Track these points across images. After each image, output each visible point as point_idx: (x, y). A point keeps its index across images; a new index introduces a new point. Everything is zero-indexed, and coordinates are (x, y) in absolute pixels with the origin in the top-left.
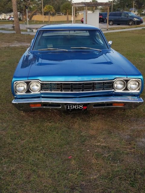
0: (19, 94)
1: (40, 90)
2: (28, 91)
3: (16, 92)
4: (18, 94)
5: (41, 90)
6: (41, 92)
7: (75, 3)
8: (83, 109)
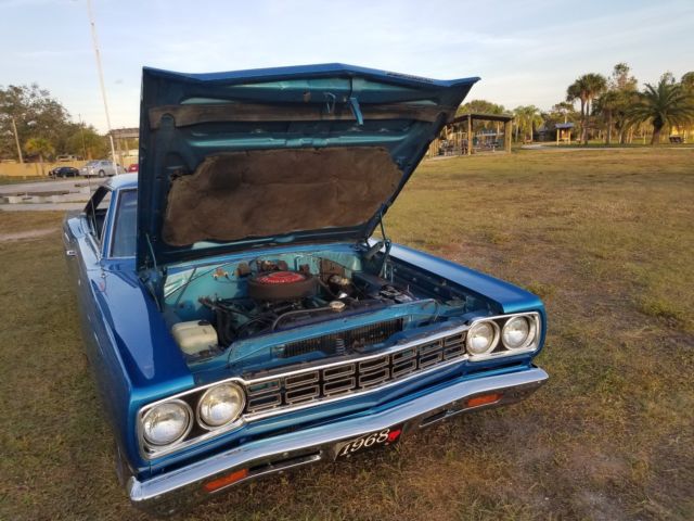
0: (156, 453)
1: (240, 415)
2: (196, 431)
3: (147, 450)
4: (153, 456)
5: (245, 411)
6: (248, 420)
7: (119, 130)
8: (387, 441)
